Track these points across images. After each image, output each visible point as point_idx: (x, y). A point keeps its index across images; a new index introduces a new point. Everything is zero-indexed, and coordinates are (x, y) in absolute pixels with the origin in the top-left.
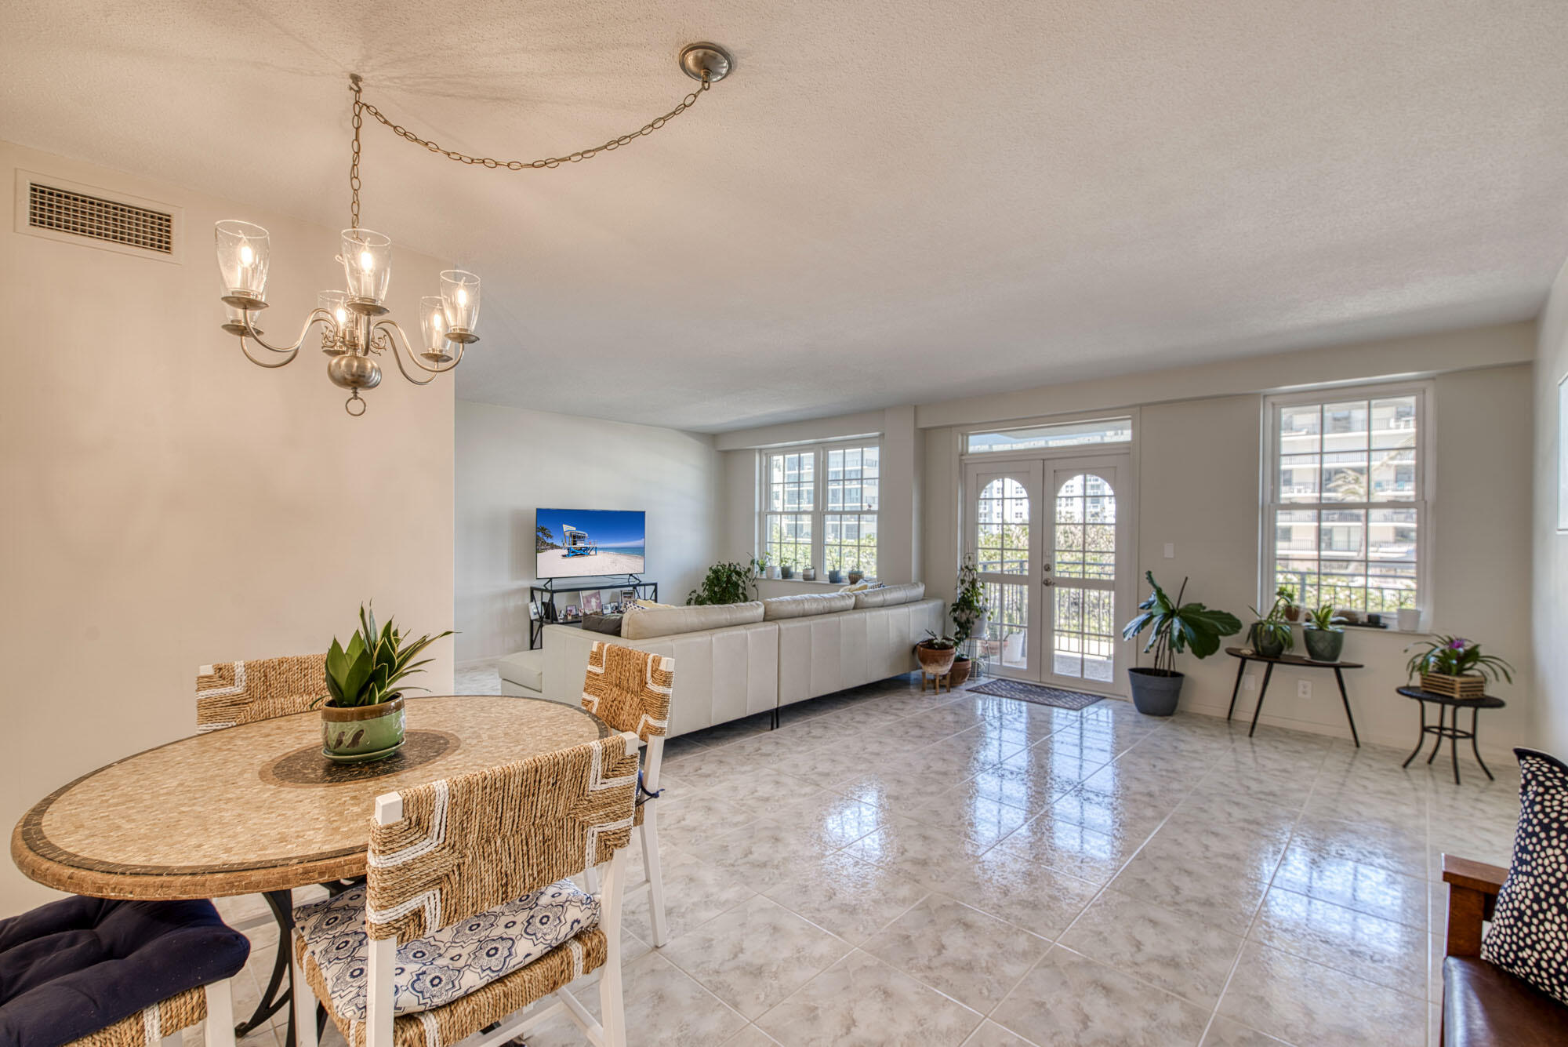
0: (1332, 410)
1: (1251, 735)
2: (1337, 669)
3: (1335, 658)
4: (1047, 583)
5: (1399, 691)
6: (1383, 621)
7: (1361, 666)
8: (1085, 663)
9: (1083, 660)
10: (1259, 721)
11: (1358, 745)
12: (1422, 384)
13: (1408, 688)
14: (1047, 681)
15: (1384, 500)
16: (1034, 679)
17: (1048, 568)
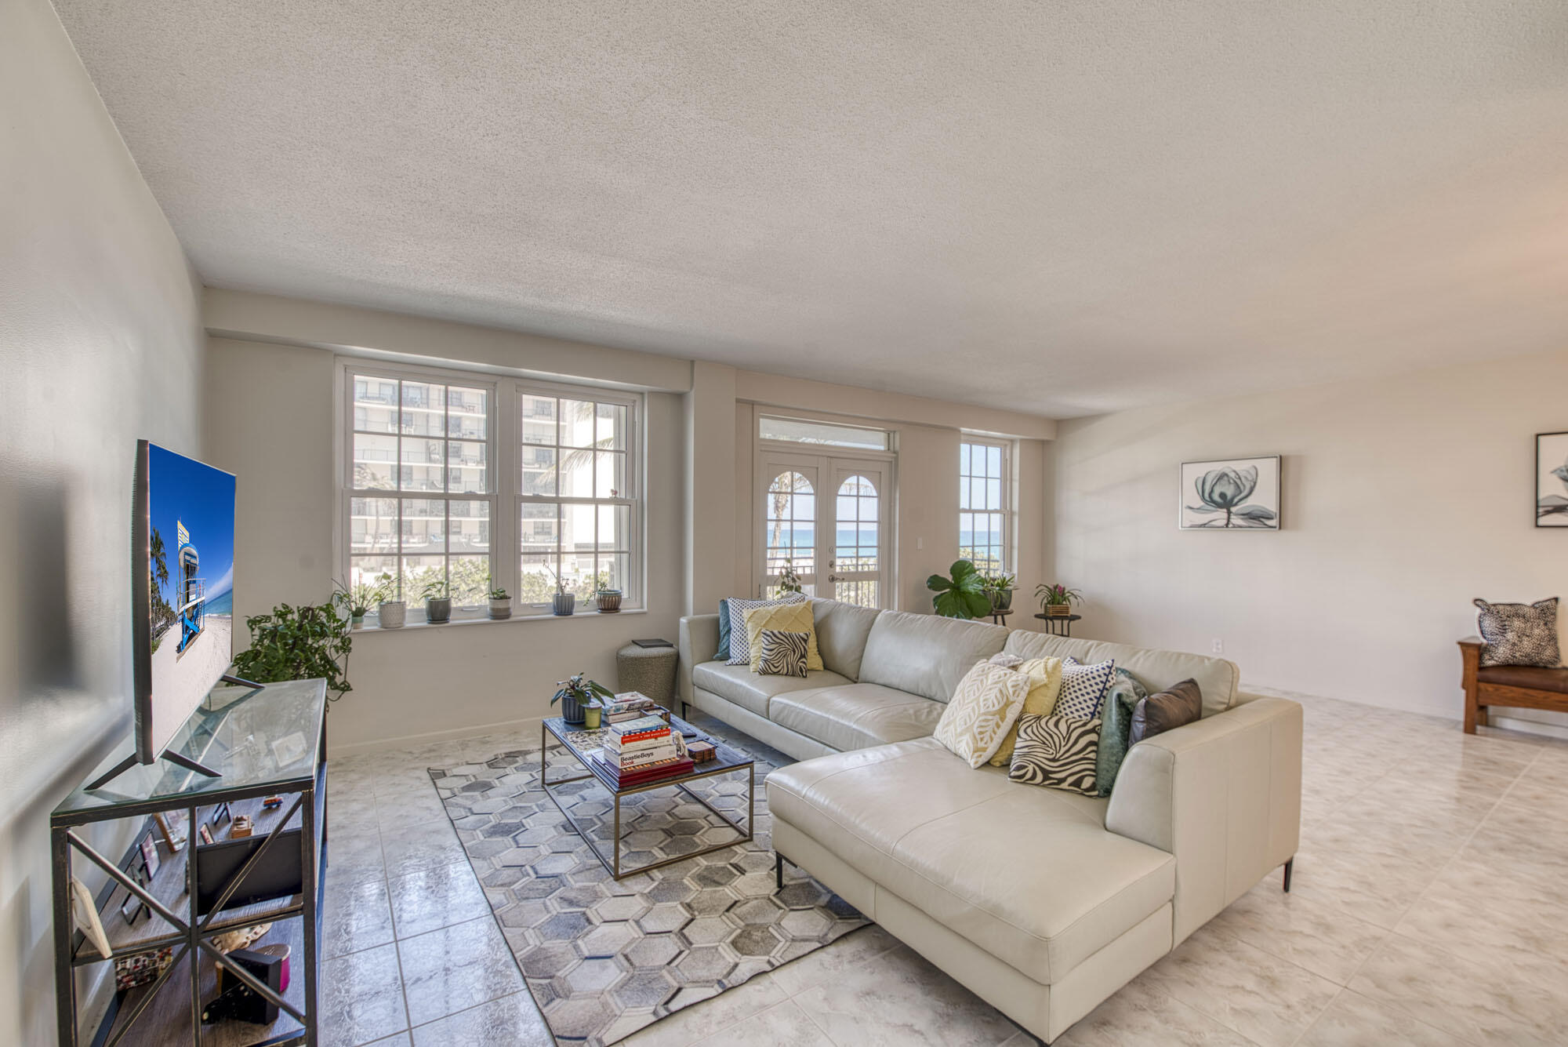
3: (1008, 608)
4: (831, 579)
5: (1038, 617)
13: (1040, 615)
17: (832, 564)
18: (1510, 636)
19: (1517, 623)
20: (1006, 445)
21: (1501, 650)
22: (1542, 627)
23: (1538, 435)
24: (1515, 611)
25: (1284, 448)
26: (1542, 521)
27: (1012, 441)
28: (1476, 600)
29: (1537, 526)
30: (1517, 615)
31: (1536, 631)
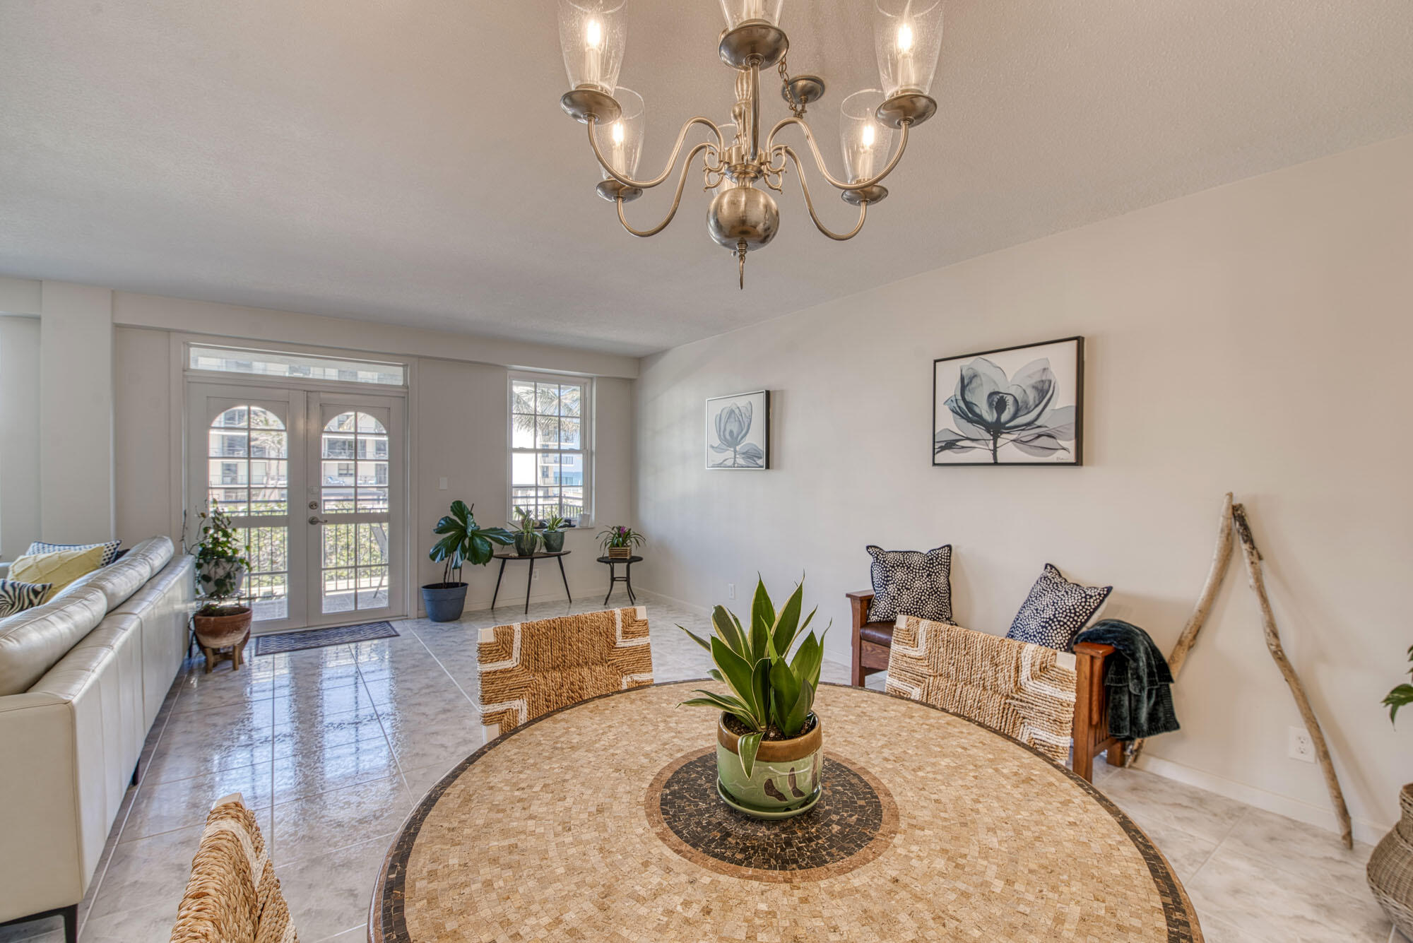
0: (542, 387)
1: (526, 613)
2: (559, 556)
3: (560, 550)
4: (313, 521)
5: (599, 560)
6: (572, 523)
7: (569, 552)
8: (359, 597)
9: (356, 595)
10: (530, 603)
11: (571, 602)
12: (586, 380)
13: (603, 558)
14: (316, 624)
15: (567, 448)
16: (299, 626)
17: (314, 505)
18: (891, 588)
19: (900, 575)
20: (585, 383)
21: (882, 604)
22: (925, 579)
23: (936, 361)
24: (904, 560)
25: (771, 383)
26: (941, 458)
27: (591, 378)
28: (868, 548)
29: (934, 464)
30: (902, 565)
31: (918, 584)
